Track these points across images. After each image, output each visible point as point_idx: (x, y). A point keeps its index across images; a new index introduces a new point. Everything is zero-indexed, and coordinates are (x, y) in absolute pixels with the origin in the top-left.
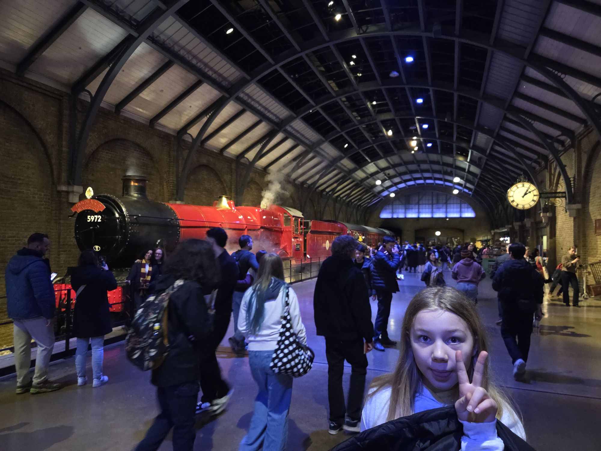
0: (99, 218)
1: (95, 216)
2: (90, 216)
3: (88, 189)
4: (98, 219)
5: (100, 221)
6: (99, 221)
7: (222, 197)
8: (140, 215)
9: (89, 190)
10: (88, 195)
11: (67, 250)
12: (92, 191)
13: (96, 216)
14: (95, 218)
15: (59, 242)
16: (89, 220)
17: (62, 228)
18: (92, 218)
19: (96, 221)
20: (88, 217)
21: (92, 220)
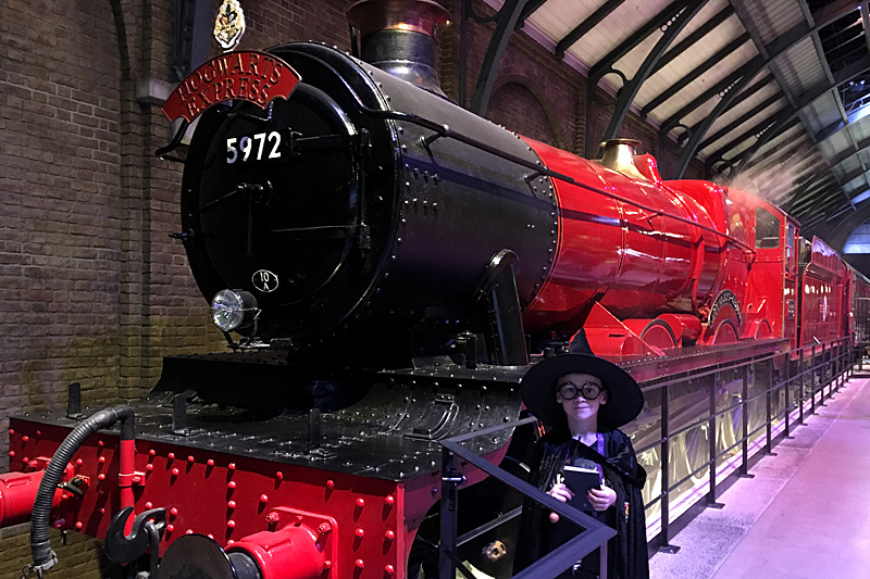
0: (274, 138)
1: (256, 137)
2: (234, 140)
4: (269, 145)
5: (279, 155)
6: (274, 155)
7: (618, 143)
8: (446, 127)
10: (225, 36)
11: (171, 300)
13: (262, 136)
14: (256, 143)
15: (147, 273)
16: (231, 155)
17: (154, 226)
18: (246, 145)
19: (259, 158)
20: (230, 141)
21: (246, 156)
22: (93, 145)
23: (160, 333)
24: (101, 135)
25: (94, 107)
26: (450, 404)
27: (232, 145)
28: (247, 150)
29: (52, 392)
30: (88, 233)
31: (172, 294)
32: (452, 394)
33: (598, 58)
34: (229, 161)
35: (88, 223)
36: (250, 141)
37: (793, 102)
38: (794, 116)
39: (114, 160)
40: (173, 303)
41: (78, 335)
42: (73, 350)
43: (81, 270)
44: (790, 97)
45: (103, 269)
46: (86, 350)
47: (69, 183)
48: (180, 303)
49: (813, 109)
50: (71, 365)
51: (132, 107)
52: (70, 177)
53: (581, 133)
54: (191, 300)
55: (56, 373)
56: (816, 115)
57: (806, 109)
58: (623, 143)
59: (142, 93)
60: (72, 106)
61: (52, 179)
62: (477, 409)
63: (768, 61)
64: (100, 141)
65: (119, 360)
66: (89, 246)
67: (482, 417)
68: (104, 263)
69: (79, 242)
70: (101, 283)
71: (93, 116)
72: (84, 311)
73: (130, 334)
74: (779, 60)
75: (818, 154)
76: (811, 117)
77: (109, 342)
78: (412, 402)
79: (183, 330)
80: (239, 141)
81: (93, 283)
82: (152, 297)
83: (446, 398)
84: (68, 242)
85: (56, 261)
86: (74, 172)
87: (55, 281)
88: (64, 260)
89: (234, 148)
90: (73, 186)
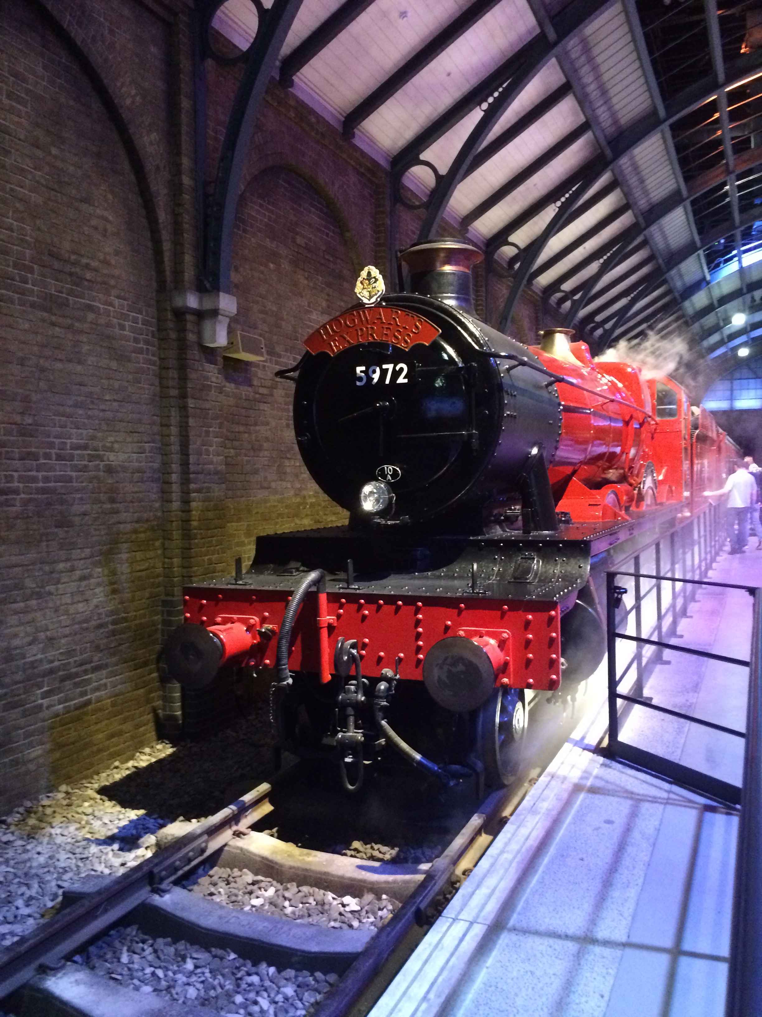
0: (402, 369)
1: (385, 366)
2: (363, 368)
3: (364, 274)
4: (396, 374)
5: (406, 381)
6: (401, 380)
7: (555, 332)
9: (369, 274)
10: (367, 294)
11: (203, 489)
12: (380, 277)
13: (390, 367)
15: (186, 464)
16: (360, 379)
17: (191, 422)
18: (374, 372)
19: (387, 382)
20: (359, 369)
21: (376, 380)
22: (141, 351)
23: (197, 519)
24: (147, 342)
25: (140, 316)
26: (534, 559)
27: (361, 372)
28: (376, 377)
29: (122, 573)
30: (140, 430)
31: (204, 482)
32: (534, 551)
33: (495, 230)
34: (358, 383)
35: (140, 421)
36: (378, 370)
37: (663, 266)
38: (663, 278)
39: (154, 364)
40: (204, 491)
41: (137, 522)
42: (134, 536)
43: (137, 464)
44: (660, 261)
45: (151, 462)
46: (142, 535)
47: (127, 387)
48: (208, 490)
49: (679, 272)
50: (133, 549)
51: (169, 315)
52: (128, 382)
53: (481, 305)
54: (215, 487)
55: (124, 556)
56: (681, 276)
57: (673, 272)
58: (560, 332)
59: (178, 302)
60: (125, 317)
61: (117, 384)
62: (556, 560)
63: (645, 229)
64: (145, 347)
65: (163, 544)
66: (141, 442)
67: (561, 566)
68: (151, 457)
69: (136, 439)
70: (150, 475)
71: (140, 325)
72: (140, 501)
73: (174, 519)
74: (654, 229)
75: (680, 313)
76: (676, 278)
77: (156, 528)
78: (502, 559)
79: (210, 515)
80: (367, 369)
81: (145, 475)
82: (192, 486)
83: (530, 554)
84: (129, 439)
85: (122, 457)
86: (130, 377)
87: (121, 475)
88: (126, 456)
89: (363, 374)
90: (130, 389)
